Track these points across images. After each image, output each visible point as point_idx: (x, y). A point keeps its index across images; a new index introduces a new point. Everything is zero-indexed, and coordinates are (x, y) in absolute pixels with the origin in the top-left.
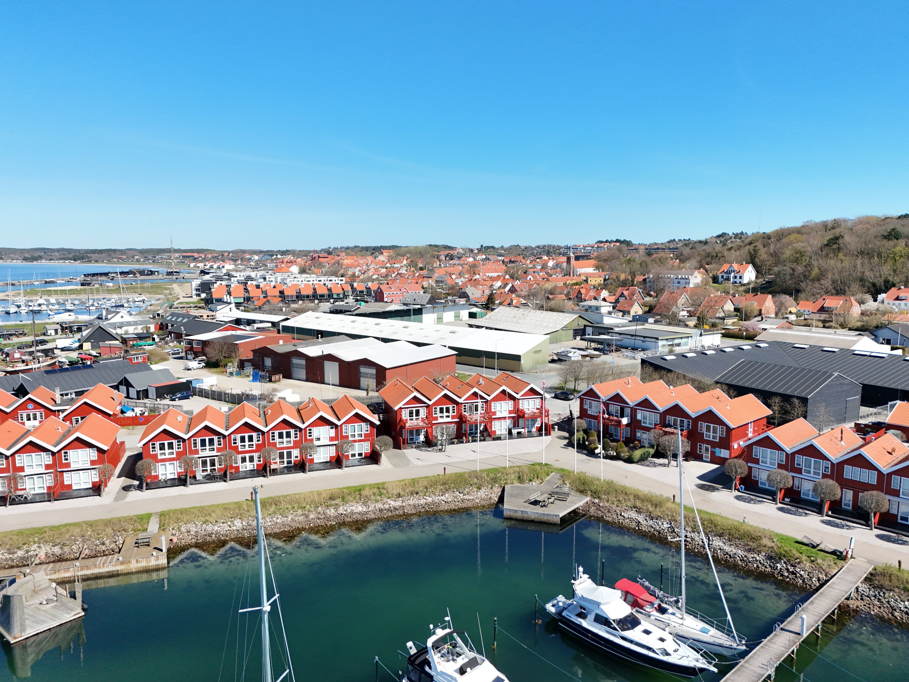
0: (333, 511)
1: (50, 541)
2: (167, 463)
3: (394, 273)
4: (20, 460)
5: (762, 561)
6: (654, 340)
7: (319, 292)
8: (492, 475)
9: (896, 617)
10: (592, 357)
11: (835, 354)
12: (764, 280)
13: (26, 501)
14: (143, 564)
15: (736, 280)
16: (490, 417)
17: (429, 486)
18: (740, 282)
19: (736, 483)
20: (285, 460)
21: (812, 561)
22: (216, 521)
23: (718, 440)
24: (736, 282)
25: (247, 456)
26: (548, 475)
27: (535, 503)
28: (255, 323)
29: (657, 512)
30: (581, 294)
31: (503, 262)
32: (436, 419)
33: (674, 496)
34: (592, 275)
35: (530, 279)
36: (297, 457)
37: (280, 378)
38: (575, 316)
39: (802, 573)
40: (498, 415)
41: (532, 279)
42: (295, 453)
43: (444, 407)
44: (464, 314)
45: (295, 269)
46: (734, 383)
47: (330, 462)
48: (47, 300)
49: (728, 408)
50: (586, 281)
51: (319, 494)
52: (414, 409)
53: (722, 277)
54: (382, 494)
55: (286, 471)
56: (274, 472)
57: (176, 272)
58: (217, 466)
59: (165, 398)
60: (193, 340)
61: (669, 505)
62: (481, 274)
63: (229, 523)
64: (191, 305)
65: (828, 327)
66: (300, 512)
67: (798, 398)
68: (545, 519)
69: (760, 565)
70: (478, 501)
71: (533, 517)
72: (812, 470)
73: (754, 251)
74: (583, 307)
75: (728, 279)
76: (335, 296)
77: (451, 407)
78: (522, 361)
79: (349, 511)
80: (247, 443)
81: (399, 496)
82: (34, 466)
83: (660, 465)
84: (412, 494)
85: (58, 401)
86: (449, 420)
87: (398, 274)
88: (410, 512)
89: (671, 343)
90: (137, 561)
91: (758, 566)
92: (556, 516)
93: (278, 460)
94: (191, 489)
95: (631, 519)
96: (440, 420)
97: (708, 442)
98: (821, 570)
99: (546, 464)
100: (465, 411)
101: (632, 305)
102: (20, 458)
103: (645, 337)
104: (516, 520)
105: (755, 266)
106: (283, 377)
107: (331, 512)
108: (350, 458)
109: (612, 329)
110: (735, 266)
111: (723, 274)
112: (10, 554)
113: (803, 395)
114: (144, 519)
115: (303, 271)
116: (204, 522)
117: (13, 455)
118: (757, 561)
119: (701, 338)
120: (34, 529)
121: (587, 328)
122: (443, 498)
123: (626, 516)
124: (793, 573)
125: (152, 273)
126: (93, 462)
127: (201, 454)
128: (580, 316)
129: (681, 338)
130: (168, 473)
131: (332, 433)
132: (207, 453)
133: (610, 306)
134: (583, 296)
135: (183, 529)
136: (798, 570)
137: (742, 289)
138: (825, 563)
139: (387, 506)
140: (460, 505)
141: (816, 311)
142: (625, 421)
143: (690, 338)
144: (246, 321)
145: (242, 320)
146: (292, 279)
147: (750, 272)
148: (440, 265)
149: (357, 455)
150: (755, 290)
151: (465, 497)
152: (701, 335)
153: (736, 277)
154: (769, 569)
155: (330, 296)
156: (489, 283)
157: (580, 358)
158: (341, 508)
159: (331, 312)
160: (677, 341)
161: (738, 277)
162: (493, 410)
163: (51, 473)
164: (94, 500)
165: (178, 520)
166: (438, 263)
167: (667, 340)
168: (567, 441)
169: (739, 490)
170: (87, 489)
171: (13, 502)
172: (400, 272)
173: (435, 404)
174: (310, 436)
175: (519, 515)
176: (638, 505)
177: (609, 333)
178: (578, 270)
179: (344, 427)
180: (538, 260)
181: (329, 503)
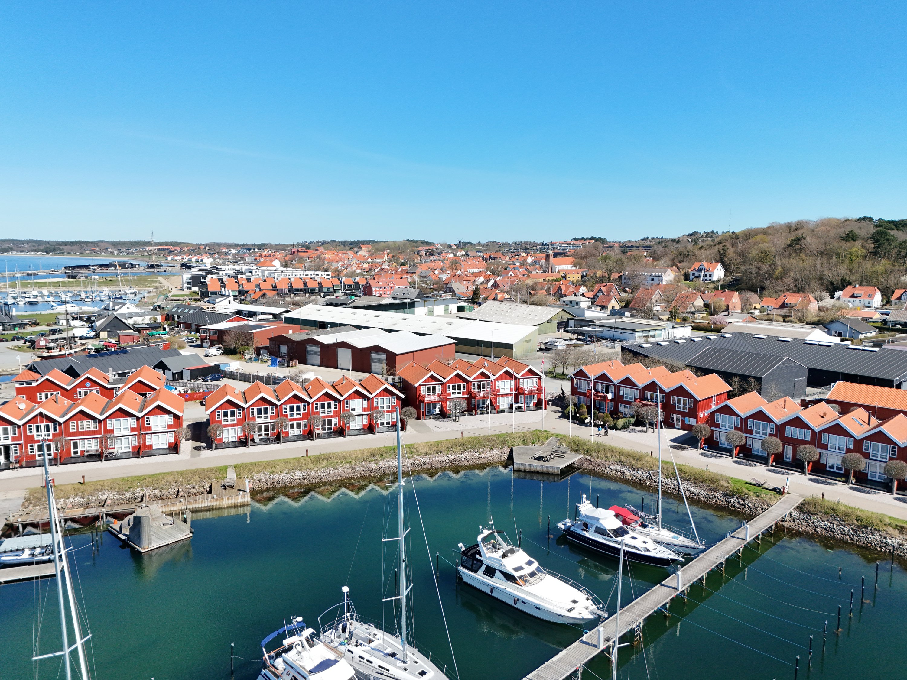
0: (374, 465)
1: (151, 486)
2: (229, 428)
3: (377, 268)
4: (111, 424)
5: (719, 497)
6: (631, 332)
7: (310, 286)
8: (501, 439)
9: (817, 532)
10: (576, 346)
11: (789, 343)
12: (732, 278)
13: (116, 458)
14: (233, 501)
15: (706, 278)
16: (496, 394)
17: (450, 447)
18: (710, 280)
19: (701, 443)
20: (326, 427)
21: (758, 496)
22: (281, 472)
23: (687, 411)
24: (706, 280)
25: (295, 423)
26: (547, 439)
27: (540, 458)
28: (256, 315)
29: (639, 465)
30: (562, 290)
31: (483, 258)
32: (450, 394)
33: (652, 452)
34: (570, 272)
35: (511, 275)
36: (336, 424)
37: (296, 364)
38: (559, 310)
39: (750, 504)
40: (502, 392)
41: (513, 275)
42: (335, 421)
43: (457, 384)
44: (453, 308)
45: (277, 263)
46: (701, 366)
47: (363, 429)
49: (696, 384)
50: (565, 277)
51: (362, 452)
52: (431, 386)
53: (694, 274)
54: (413, 452)
55: (327, 436)
56: (318, 436)
57: (157, 265)
58: (270, 432)
60: (209, 329)
61: (648, 459)
62: (463, 270)
63: (291, 474)
64: (186, 297)
65: (788, 322)
66: (347, 465)
67: (754, 377)
68: (548, 470)
69: (718, 500)
70: (491, 458)
71: (538, 469)
72: (761, 431)
73: (724, 250)
74: (564, 301)
75: (699, 277)
76: (325, 290)
77: (462, 384)
78: (515, 350)
79: (387, 465)
80: (295, 412)
81: (427, 454)
82: (122, 429)
83: (639, 431)
84: (437, 452)
85: (111, 381)
86: (460, 396)
87: (381, 269)
88: (437, 466)
89: (646, 335)
90: (228, 499)
91: (716, 501)
92: (557, 468)
93: (320, 427)
94: (251, 450)
95: (617, 471)
96: (453, 396)
97: (679, 413)
98: (764, 502)
99: (545, 431)
100: (474, 389)
101: (610, 300)
102: (110, 422)
103: (623, 329)
104: (524, 471)
105: (724, 265)
106: (299, 363)
107: (373, 466)
108: (380, 426)
109: (593, 322)
110: (706, 265)
111: (694, 272)
112: (119, 495)
113: (758, 375)
114: (223, 470)
115: (285, 265)
116: (271, 473)
117: (105, 419)
118: (715, 497)
119: (673, 330)
120: (135, 477)
121: (570, 321)
122: (462, 456)
123: (613, 468)
124: (743, 505)
125: (133, 266)
126: (170, 427)
127: (258, 421)
128: (563, 310)
129: (656, 330)
130: (230, 436)
132: (263, 420)
133: (589, 301)
134: (563, 291)
135: (255, 477)
136: (747, 502)
137: (711, 286)
138: (768, 497)
139: (418, 462)
140: (477, 461)
141: (777, 307)
142: (610, 396)
143: (663, 330)
144: (247, 312)
145: (243, 312)
146: (280, 273)
147: (719, 270)
148: (421, 260)
149: (385, 424)
150: (723, 288)
151: (481, 455)
152: (673, 327)
153: (706, 275)
154: (725, 503)
155: (321, 290)
156: (472, 279)
157: (565, 347)
158: (381, 463)
159: (327, 305)
160: (651, 333)
161: (708, 275)
162: (497, 388)
163: (135, 435)
164: (173, 457)
165: (250, 471)
166: (419, 258)
167: (643, 331)
168: (561, 414)
169: (703, 449)
170: (164, 449)
171: (107, 459)
172: (383, 267)
173: (450, 381)
174: (347, 407)
175: (526, 468)
176: (622, 460)
177: (590, 325)
178: (557, 266)
180: (517, 257)
181: (370, 459)
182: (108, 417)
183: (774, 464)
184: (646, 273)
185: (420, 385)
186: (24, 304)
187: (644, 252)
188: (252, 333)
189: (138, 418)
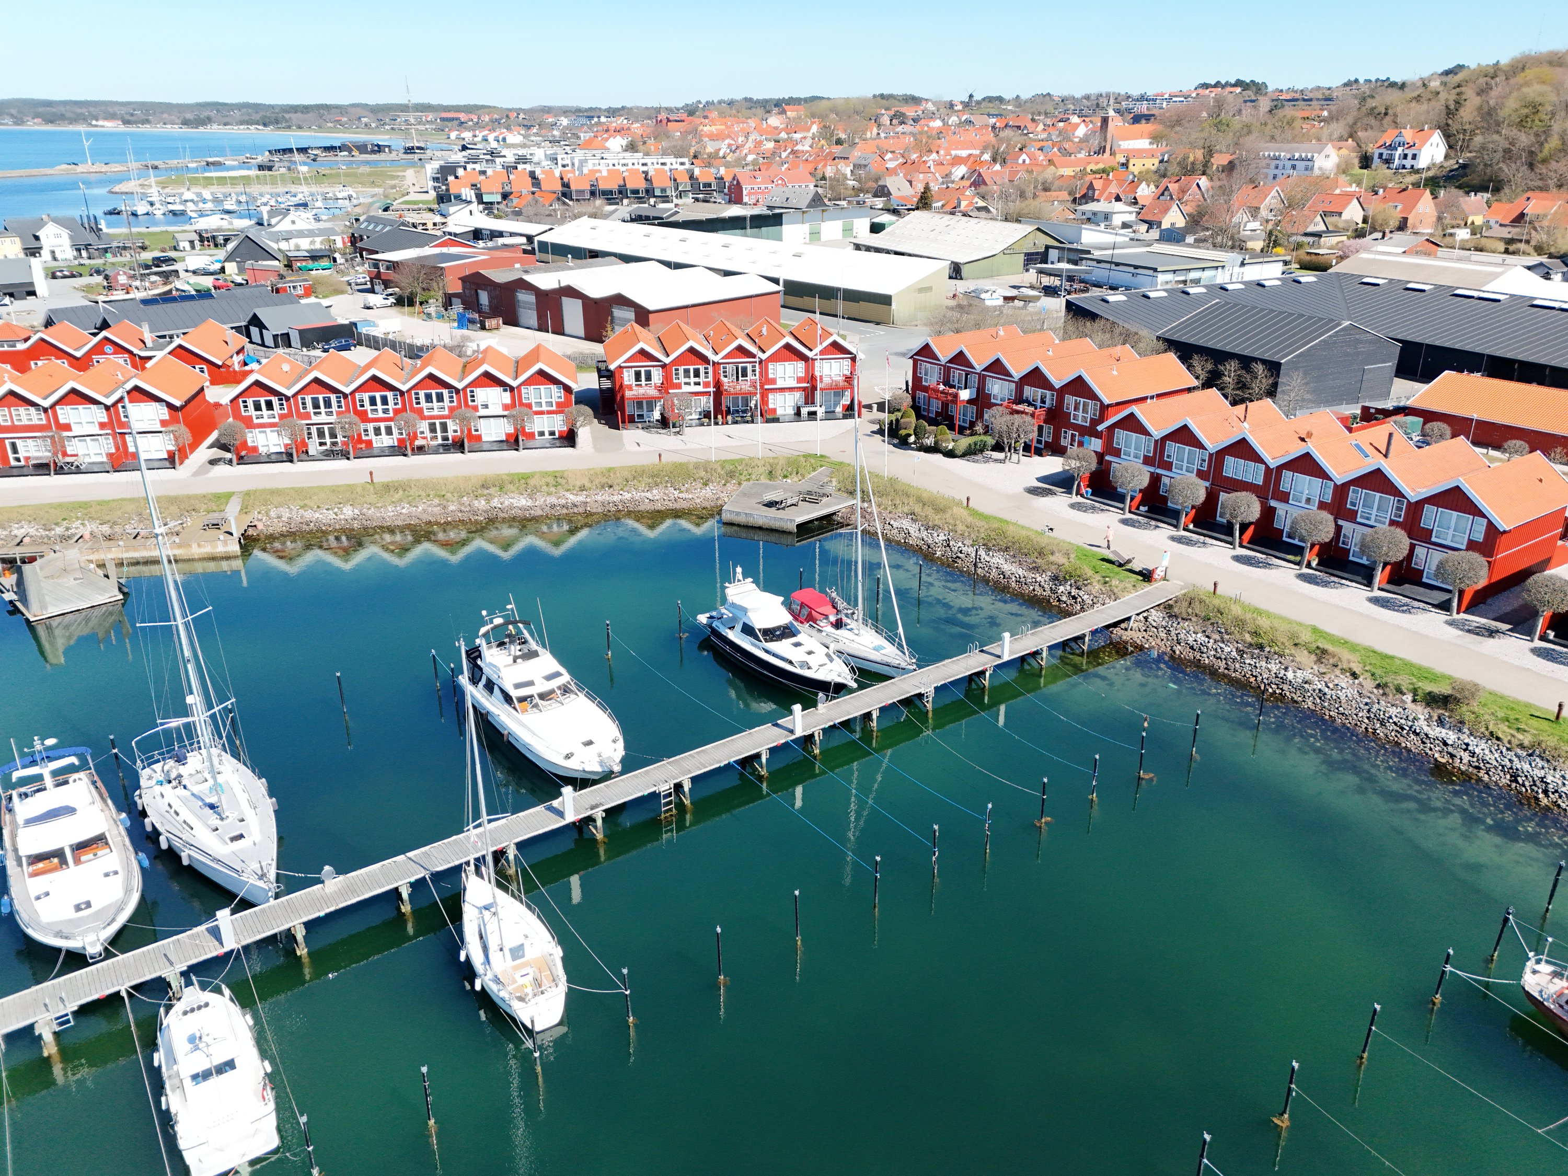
0: (483, 502)
1: (97, 519)
2: (268, 430)
3: (785, 151)
4: (65, 414)
5: (1042, 584)
6: (1150, 272)
7: (630, 186)
8: (729, 467)
10: (1027, 300)
12: (1457, 163)
13: (78, 471)
14: (207, 550)
15: (1404, 162)
16: (766, 387)
17: (630, 477)
18: (1412, 166)
20: (439, 434)
21: (1106, 583)
22: (318, 507)
24: (1404, 167)
25: (382, 425)
26: (814, 470)
27: (770, 504)
28: (503, 236)
29: (936, 519)
30: (1094, 190)
31: (994, 127)
32: (678, 386)
33: (968, 499)
34: (1139, 153)
35: (1024, 161)
36: (455, 431)
37: (498, 325)
38: (1030, 228)
39: (1085, 597)
40: (780, 384)
41: (1028, 161)
42: (452, 426)
43: (691, 368)
44: (862, 226)
45: (616, 143)
47: (507, 441)
48: (199, 195)
50: (1125, 165)
51: (467, 479)
52: (643, 370)
53: (1381, 155)
54: (560, 484)
55: (441, 451)
56: (421, 450)
57: (418, 148)
58: (340, 439)
59: (314, 348)
60: (380, 260)
61: (957, 510)
62: (942, 152)
63: (336, 510)
64: (421, 206)
66: (437, 501)
68: (776, 525)
69: (1037, 588)
70: (698, 501)
71: (760, 522)
73: (1457, 102)
74: (1084, 214)
75: (1388, 161)
76: (658, 193)
77: (702, 368)
78: (894, 306)
79: (507, 503)
80: (380, 407)
81: (583, 489)
82: (84, 424)
83: (996, 460)
84: (603, 487)
85: (149, 344)
86: (699, 389)
87: (793, 152)
88: (594, 511)
89: (1183, 278)
90: (199, 545)
91: (1034, 590)
92: (791, 521)
93: (428, 434)
94: (299, 467)
95: (900, 530)
96: (686, 389)
97: (1076, 427)
98: (1110, 593)
99: (822, 456)
100: (726, 376)
101: (1166, 210)
102: (62, 411)
103: (1136, 267)
104: (739, 525)
105: (1447, 136)
106: (504, 323)
107: (481, 504)
108: (537, 437)
109: (1089, 252)
110: (1408, 135)
111: (1382, 150)
112: (45, 530)
113: (1275, 359)
114: (222, 499)
115: (632, 147)
116: (302, 507)
117: (53, 406)
118: (1036, 582)
119: (1242, 269)
120: (78, 503)
121: (1050, 250)
122: (649, 495)
123: (895, 524)
124: (1074, 598)
125: (379, 149)
126: (163, 423)
127: (315, 419)
128: (1038, 229)
129: (1203, 269)
130: (271, 443)
131: (507, 397)
132: (323, 418)
133: (1130, 213)
134: (1097, 193)
135: (273, 514)
136: (1081, 593)
137: (1414, 178)
138: (1121, 586)
139: (564, 501)
140: (671, 505)
141: (1507, 222)
142: (965, 395)
143: (1220, 269)
144: (488, 232)
145: (484, 232)
146: (597, 162)
147: (1435, 145)
148: (879, 134)
149: (547, 434)
150: (1434, 183)
151: (681, 495)
152: (1243, 264)
153: (1405, 156)
154: (1048, 593)
155: (649, 192)
156: (945, 170)
158: (496, 500)
159: (632, 220)
160: (1193, 275)
161: (1410, 157)
162: (771, 376)
163: (107, 434)
164: (167, 474)
165: (266, 503)
166: (875, 130)
167: (1175, 271)
168: (878, 427)
169: (1082, 496)
170: (161, 460)
171: (59, 470)
172: (795, 148)
173: (676, 362)
174: (473, 401)
175: (742, 519)
176: (916, 511)
177: (1082, 259)
178: (1121, 143)
179: (523, 391)
180: (1061, 124)
181: (480, 491)
182: (58, 402)
183: (1191, 526)
184: (1283, 154)
185: (620, 367)
186: (164, 214)
187: (1322, 110)
188: (442, 268)
189: (107, 408)
